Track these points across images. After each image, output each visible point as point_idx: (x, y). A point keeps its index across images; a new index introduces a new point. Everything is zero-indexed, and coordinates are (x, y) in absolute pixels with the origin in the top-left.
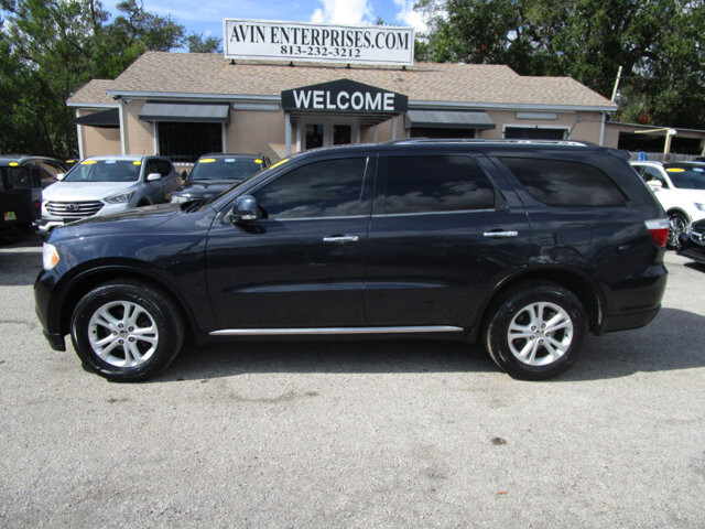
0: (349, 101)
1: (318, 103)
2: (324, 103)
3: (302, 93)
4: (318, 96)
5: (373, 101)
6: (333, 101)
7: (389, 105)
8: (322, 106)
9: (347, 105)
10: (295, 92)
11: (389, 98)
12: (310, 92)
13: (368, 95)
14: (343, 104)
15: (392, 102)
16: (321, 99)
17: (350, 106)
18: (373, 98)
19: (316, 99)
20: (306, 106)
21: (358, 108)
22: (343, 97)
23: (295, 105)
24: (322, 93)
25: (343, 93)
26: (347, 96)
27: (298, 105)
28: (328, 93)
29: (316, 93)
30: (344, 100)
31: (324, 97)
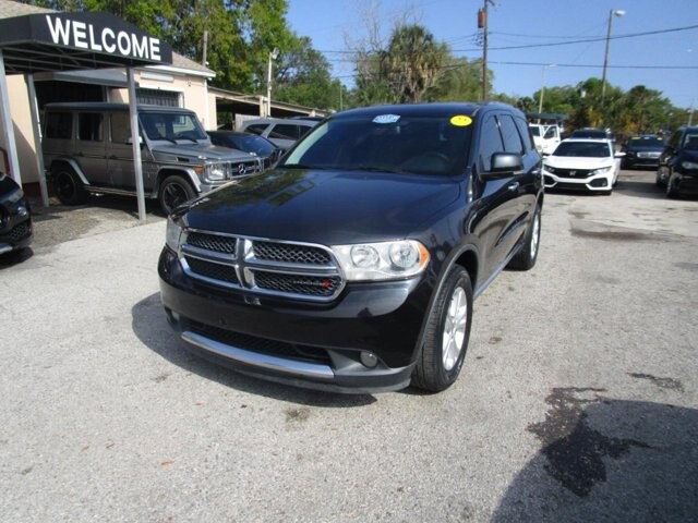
0: (115, 41)
1: (80, 39)
2: (87, 40)
3: (58, 20)
4: (79, 30)
5: (140, 46)
6: (98, 41)
7: (155, 53)
8: (84, 45)
9: (114, 46)
10: (48, 18)
11: (154, 45)
12: (68, 22)
13: (134, 36)
14: (110, 45)
15: (157, 49)
16: (83, 35)
17: (117, 50)
18: (140, 42)
19: (77, 34)
20: (66, 42)
21: (125, 53)
22: (108, 36)
23: (51, 39)
24: (83, 26)
25: (107, 31)
26: (113, 36)
27: (56, 40)
28: (91, 27)
29: (76, 25)
30: (110, 41)
31: (87, 31)
